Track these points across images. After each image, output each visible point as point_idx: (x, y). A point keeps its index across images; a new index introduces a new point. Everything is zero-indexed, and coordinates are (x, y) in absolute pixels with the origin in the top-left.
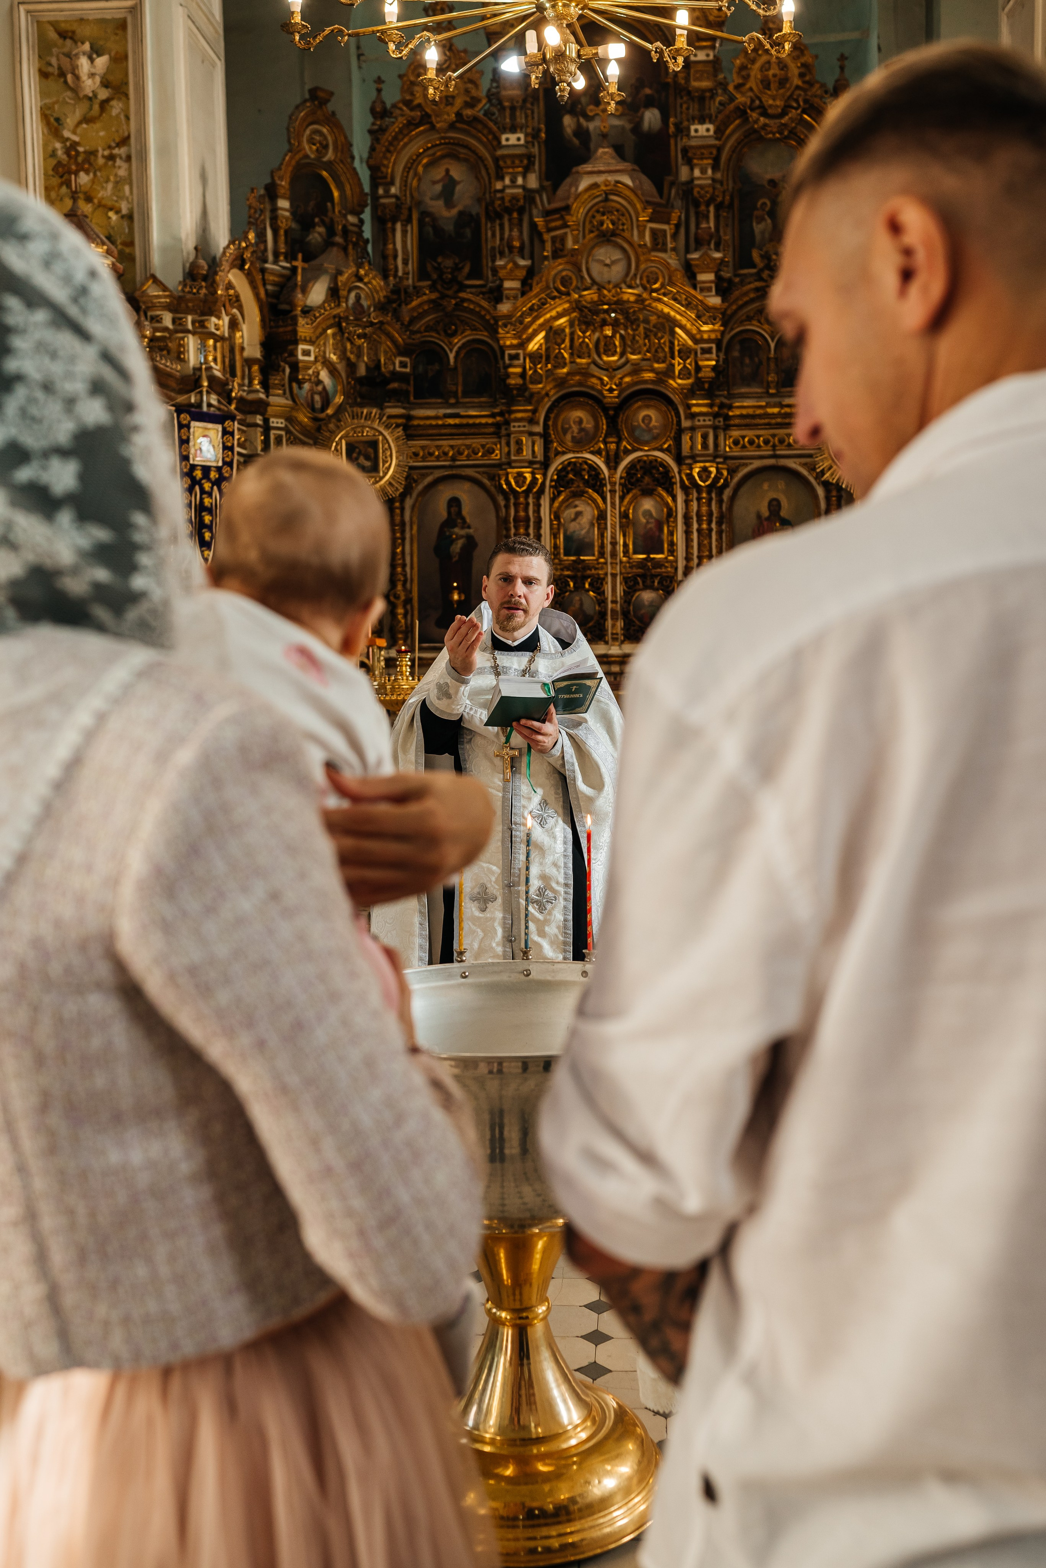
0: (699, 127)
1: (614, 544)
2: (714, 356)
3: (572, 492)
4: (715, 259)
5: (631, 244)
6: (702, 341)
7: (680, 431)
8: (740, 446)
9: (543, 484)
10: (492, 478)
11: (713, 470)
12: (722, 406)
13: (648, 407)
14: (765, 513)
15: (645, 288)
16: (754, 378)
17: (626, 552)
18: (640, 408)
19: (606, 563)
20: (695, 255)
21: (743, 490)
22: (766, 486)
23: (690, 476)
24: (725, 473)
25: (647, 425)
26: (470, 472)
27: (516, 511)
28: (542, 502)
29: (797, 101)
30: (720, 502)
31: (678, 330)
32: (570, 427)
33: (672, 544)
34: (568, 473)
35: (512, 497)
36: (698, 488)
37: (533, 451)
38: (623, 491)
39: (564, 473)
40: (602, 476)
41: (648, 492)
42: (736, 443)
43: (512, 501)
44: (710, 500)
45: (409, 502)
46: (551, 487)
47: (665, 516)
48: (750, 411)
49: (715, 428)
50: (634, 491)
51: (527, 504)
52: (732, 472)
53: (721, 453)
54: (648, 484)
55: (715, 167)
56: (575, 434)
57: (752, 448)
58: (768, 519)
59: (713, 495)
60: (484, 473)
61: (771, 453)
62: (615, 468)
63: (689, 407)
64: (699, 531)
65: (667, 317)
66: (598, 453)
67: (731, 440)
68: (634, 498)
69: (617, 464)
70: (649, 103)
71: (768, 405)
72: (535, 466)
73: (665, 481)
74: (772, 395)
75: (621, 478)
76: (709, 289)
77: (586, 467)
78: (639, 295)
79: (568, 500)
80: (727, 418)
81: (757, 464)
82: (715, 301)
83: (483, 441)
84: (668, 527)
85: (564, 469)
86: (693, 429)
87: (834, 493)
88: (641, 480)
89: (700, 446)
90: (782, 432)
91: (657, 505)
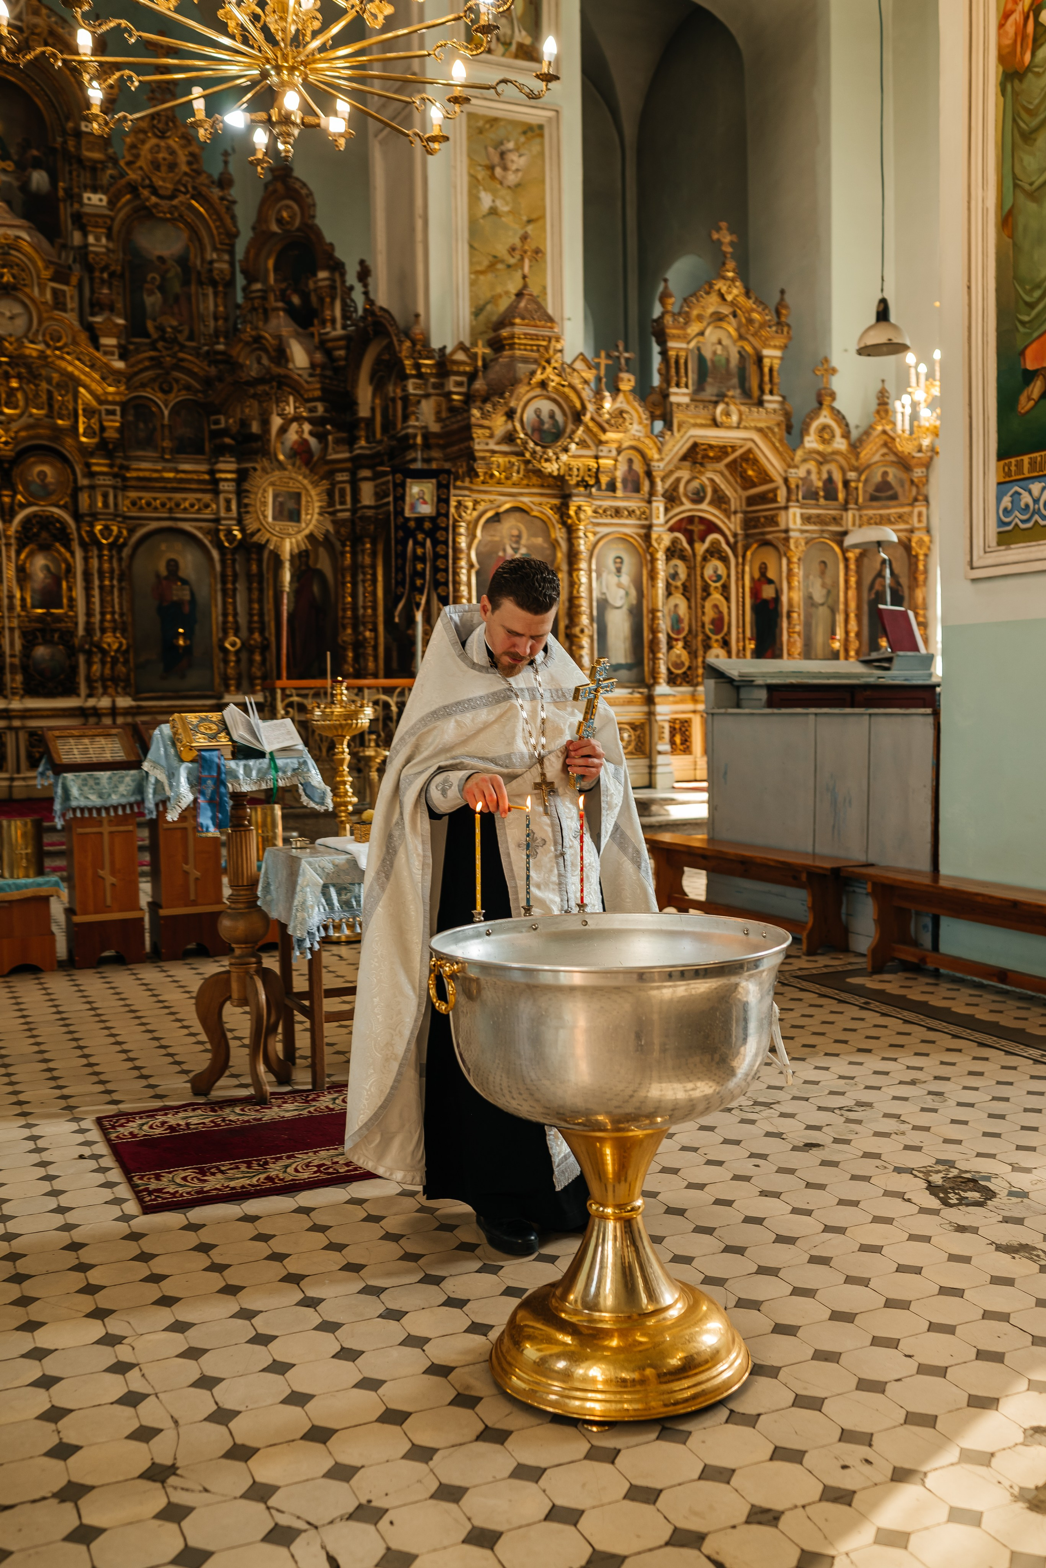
0: (92, 196)
1: (11, 597)
2: (118, 418)
4: (117, 325)
5: (33, 300)
6: (108, 402)
7: (76, 490)
8: (137, 507)
11: (115, 529)
12: (122, 467)
13: (43, 462)
14: (163, 571)
15: (48, 346)
16: (148, 442)
17: (23, 606)
18: (34, 463)
19: (3, 617)
20: (98, 319)
21: (142, 549)
22: (163, 547)
23: (91, 534)
24: (125, 532)
25: (43, 480)
29: (185, 186)
30: (120, 560)
31: (82, 390)
33: (71, 599)
36: (100, 546)
38: (18, 546)
41: (45, 548)
42: (134, 504)
44: (111, 558)
47: (63, 571)
48: (147, 474)
49: (115, 488)
50: (30, 546)
52: (131, 531)
53: (120, 512)
54: (45, 539)
55: (109, 237)
57: (150, 509)
58: (166, 578)
59: (114, 552)
61: (167, 515)
62: (11, 522)
63: (88, 465)
64: (101, 587)
65: (71, 376)
67: (129, 501)
69: (12, 518)
70: (37, 164)
71: (165, 470)
73: (63, 536)
74: (167, 461)
75: (17, 532)
76: (112, 354)
78: (42, 352)
80: (125, 479)
81: (154, 525)
82: (120, 365)
84: (66, 582)
86: (92, 487)
87: (229, 557)
88: (37, 535)
89: (100, 504)
90: (178, 496)
91: (54, 560)
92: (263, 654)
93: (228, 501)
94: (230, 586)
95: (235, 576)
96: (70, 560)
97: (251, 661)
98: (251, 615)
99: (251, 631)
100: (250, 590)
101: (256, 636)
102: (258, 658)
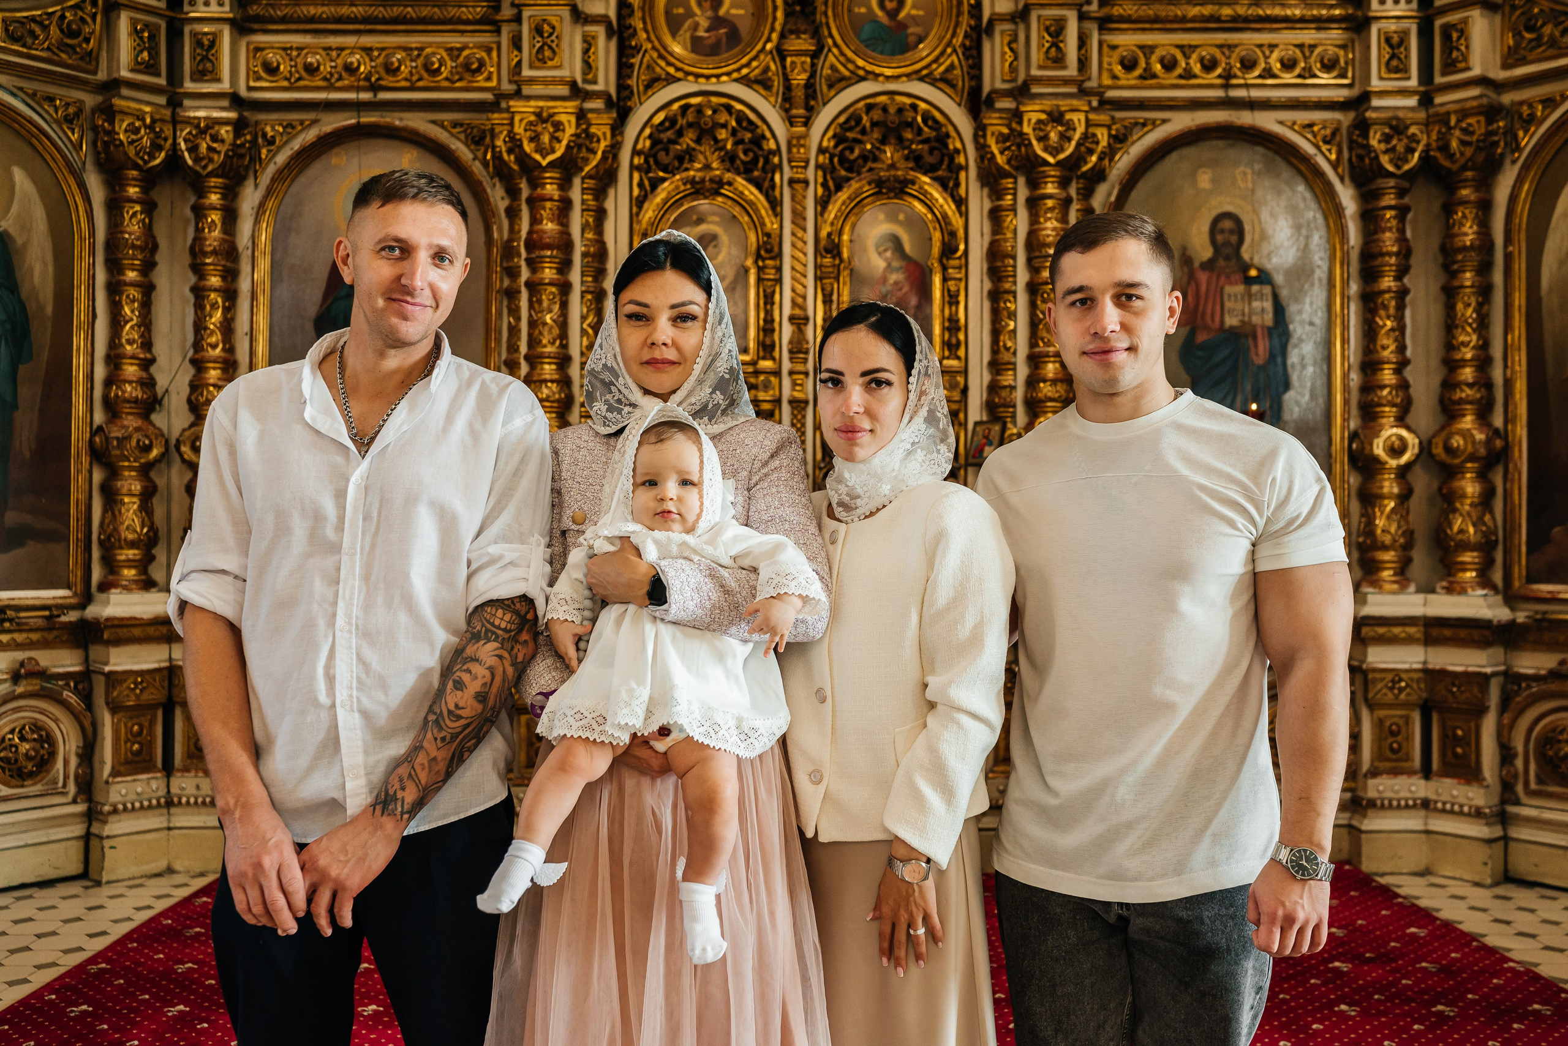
1: (800, 321)
3: (692, 181)
7: (979, 31)
8: (1137, 72)
9: (614, 149)
10: (478, 139)
11: (1076, 125)
14: (1205, 252)
19: (777, 373)
21: (1145, 187)
22: (1204, 180)
23: (1014, 139)
24: (1102, 136)
25: (893, 14)
26: (417, 121)
27: (535, 220)
28: (609, 205)
32: (690, 14)
33: (953, 326)
34: (680, 133)
35: (524, 185)
36: (1036, 171)
37: (588, 66)
38: (825, 185)
39: (670, 134)
40: (772, 145)
41: (890, 190)
43: (525, 193)
44: (1064, 205)
45: (250, 197)
46: (633, 168)
47: (936, 250)
50: (855, 185)
51: (566, 204)
52: (1120, 140)
53: (1093, 84)
54: (893, 166)
56: (701, 33)
57: (1171, 79)
58: (1209, 266)
59: (1073, 191)
60: (455, 125)
61: (1219, 93)
62: (807, 123)
66: (762, 83)
67: (1116, 55)
68: (856, 207)
69: (811, 112)
72: (589, 105)
73: (937, 157)
75: (821, 150)
77: (723, 117)
79: (678, 203)
81: (1180, 122)
83: (456, 40)
84: (945, 280)
85: (671, 121)
87: (1389, 200)
88: (873, 157)
89: (1036, 56)
90: (1250, 38)
91: (914, 223)
92: (1483, 476)
93: (1395, 44)
94: (1388, 282)
95: (1405, 253)
96: (957, 222)
97: (1447, 499)
98: (1451, 365)
99: (1449, 410)
100: (1450, 293)
101: (1468, 422)
102: (1470, 487)
